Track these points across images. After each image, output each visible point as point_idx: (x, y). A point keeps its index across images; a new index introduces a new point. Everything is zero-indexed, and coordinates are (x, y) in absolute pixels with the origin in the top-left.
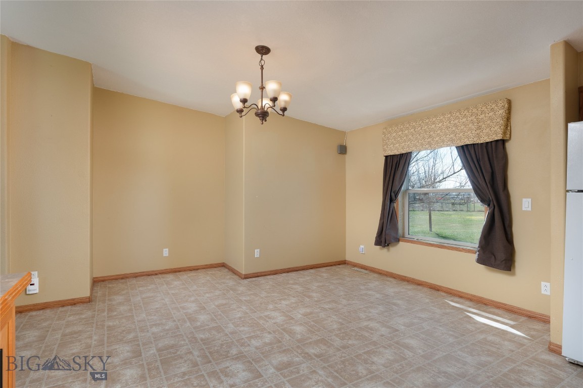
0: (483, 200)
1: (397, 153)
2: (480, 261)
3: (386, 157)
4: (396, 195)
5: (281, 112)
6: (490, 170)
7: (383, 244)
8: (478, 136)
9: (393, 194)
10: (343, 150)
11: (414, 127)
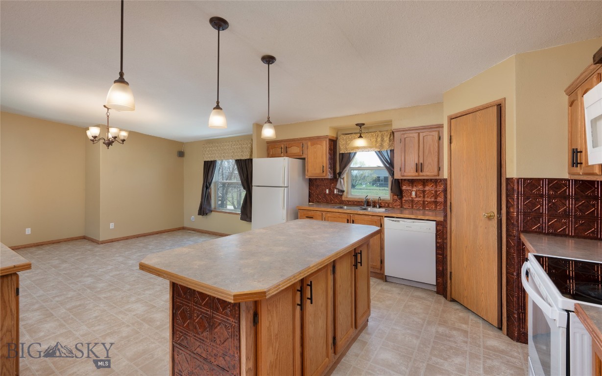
0: (244, 188)
1: (210, 160)
2: (242, 219)
3: (205, 162)
4: (210, 185)
5: (121, 142)
6: (246, 173)
7: (202, 214)
8: (242, 156)
9: (208, 184)
10: (181, 154)
11: (217, 147)
